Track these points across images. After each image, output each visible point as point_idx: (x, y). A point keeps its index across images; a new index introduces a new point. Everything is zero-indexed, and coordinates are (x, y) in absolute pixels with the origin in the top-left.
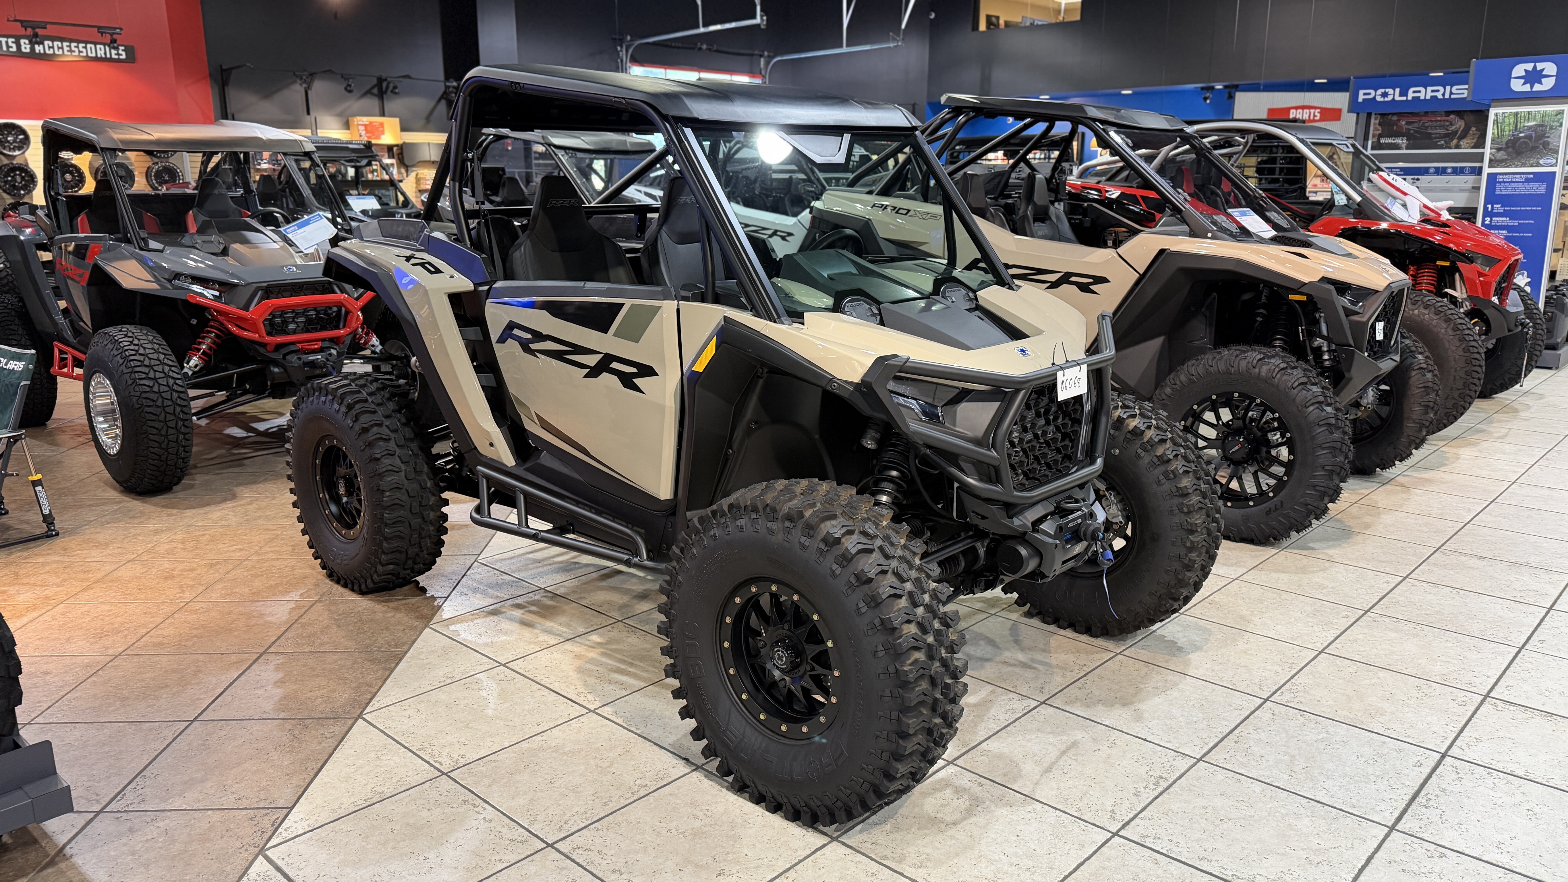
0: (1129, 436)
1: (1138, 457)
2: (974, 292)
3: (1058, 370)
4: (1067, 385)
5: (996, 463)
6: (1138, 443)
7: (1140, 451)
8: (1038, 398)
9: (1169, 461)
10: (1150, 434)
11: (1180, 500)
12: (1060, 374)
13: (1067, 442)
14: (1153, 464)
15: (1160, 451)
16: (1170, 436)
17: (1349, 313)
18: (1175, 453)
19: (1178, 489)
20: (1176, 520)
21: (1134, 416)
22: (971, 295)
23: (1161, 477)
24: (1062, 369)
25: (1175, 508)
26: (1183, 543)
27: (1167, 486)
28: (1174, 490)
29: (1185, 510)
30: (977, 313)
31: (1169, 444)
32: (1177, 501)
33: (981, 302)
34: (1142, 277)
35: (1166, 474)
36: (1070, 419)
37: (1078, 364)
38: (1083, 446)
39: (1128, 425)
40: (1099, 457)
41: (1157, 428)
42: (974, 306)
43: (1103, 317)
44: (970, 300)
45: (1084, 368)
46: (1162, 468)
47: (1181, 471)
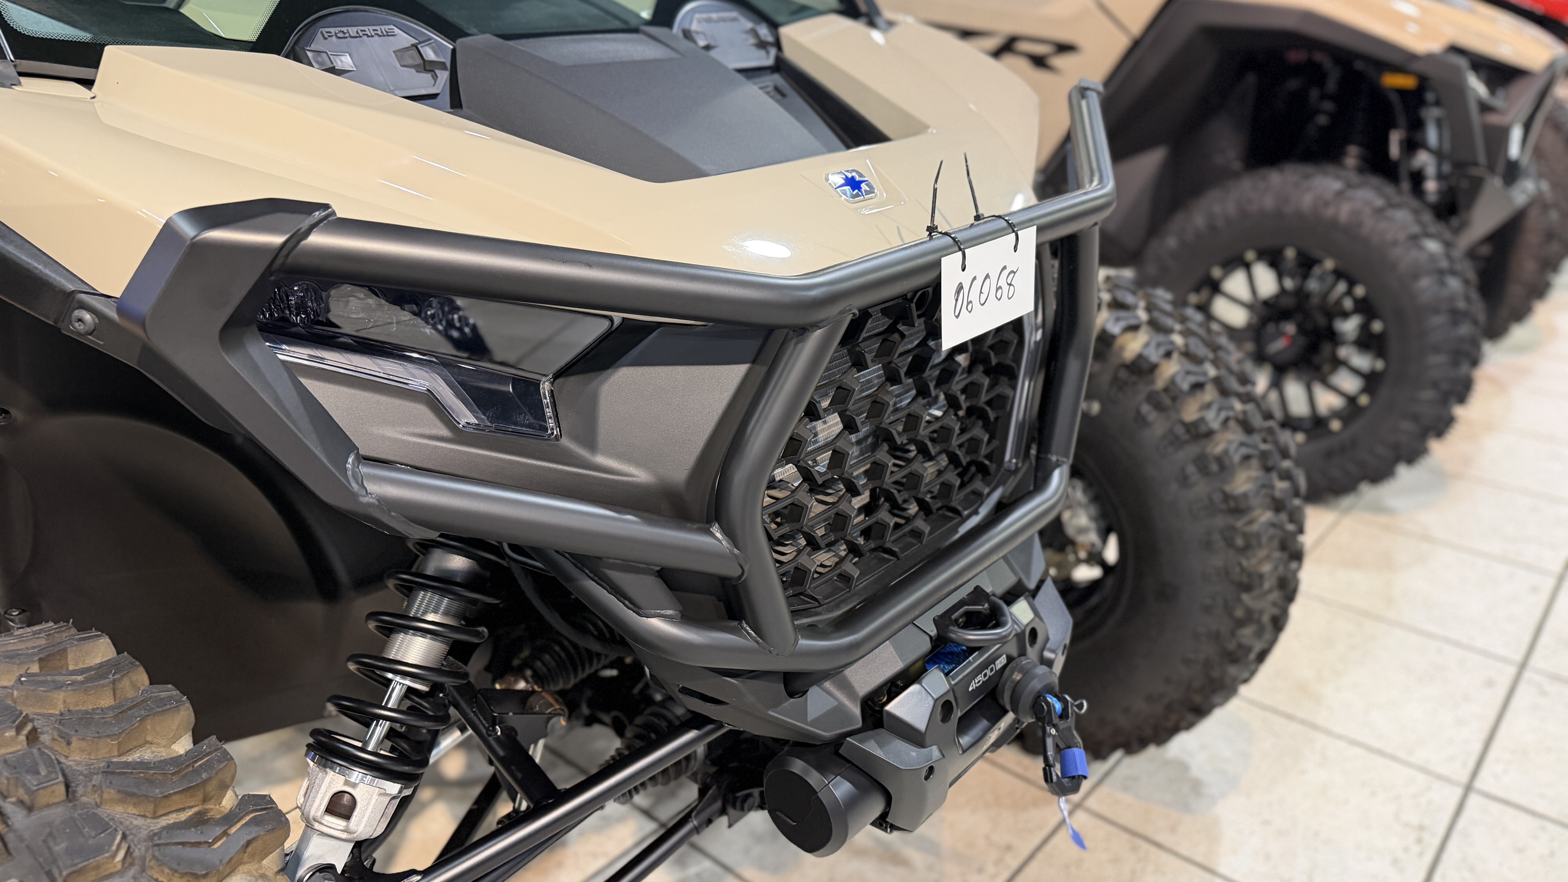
0: (1123, 374)
1: (1141, 421)
2: (774, 26)
3: (946, 251)
4: (974, 296)
5: (731, 571)
6: (1143, 391)
7: (1146, 408)
8: (892, 329)
9: (1210, 434)
10: (1171, 369)
11: (1230, 520)
12: (950, 265)
13: (978, 431)
14: (1174, 441)
15: (1190, 412)
16: (1212, 372)
17: (1485, 108)
18: (1223, 415)
19: (1227, 497)
20: (1217, 561)
21: (1134, 328)
22: (764, 32)
23: (1191, 469)
24: (959, 245)
25: (1216, 537)
26: (1228, 610)
27: (1201, 488)
28: (1217, 497)
29: (1240, 542)
30: (777, 79)
31: (1210, 394)
32: (1220, 521)
33: (790, 54)
34: (1136, 44)
35: (1202, 462)
36: (987, 372)
37: (1012, 228)
38: (1021, 427)
39: (1122, 349)
40: (1058, 465)
41: (1187, 355)
42: (769, 61)
43: (1083, 91)
44: (762, 45)
45: (1029, 237)
46: (1192, 450)
47: (1237, 458)
